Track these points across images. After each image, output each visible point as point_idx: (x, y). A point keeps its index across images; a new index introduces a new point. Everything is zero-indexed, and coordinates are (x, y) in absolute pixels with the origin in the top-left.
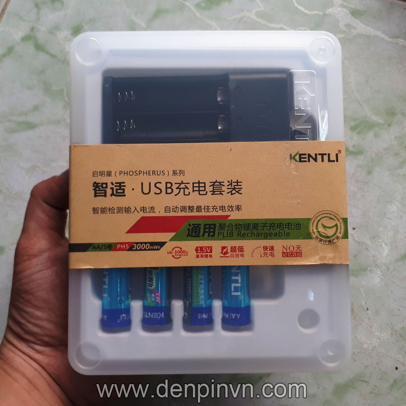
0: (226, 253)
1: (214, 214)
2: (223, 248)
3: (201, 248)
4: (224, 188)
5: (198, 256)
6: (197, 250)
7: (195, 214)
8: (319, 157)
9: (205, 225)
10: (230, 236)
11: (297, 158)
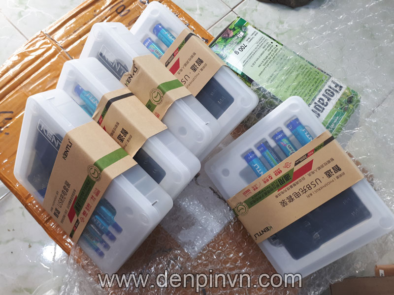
0: (269, 177)
1: (284, 189)
2: (272, 178)
3: (280, 173)
4: (288, 200)
5: (279, 169)
6: (281, 171)
7: (291, 184)
8: (262, 233)
9: (285, 182)
10: (272, 184)
11: (269, 228)
